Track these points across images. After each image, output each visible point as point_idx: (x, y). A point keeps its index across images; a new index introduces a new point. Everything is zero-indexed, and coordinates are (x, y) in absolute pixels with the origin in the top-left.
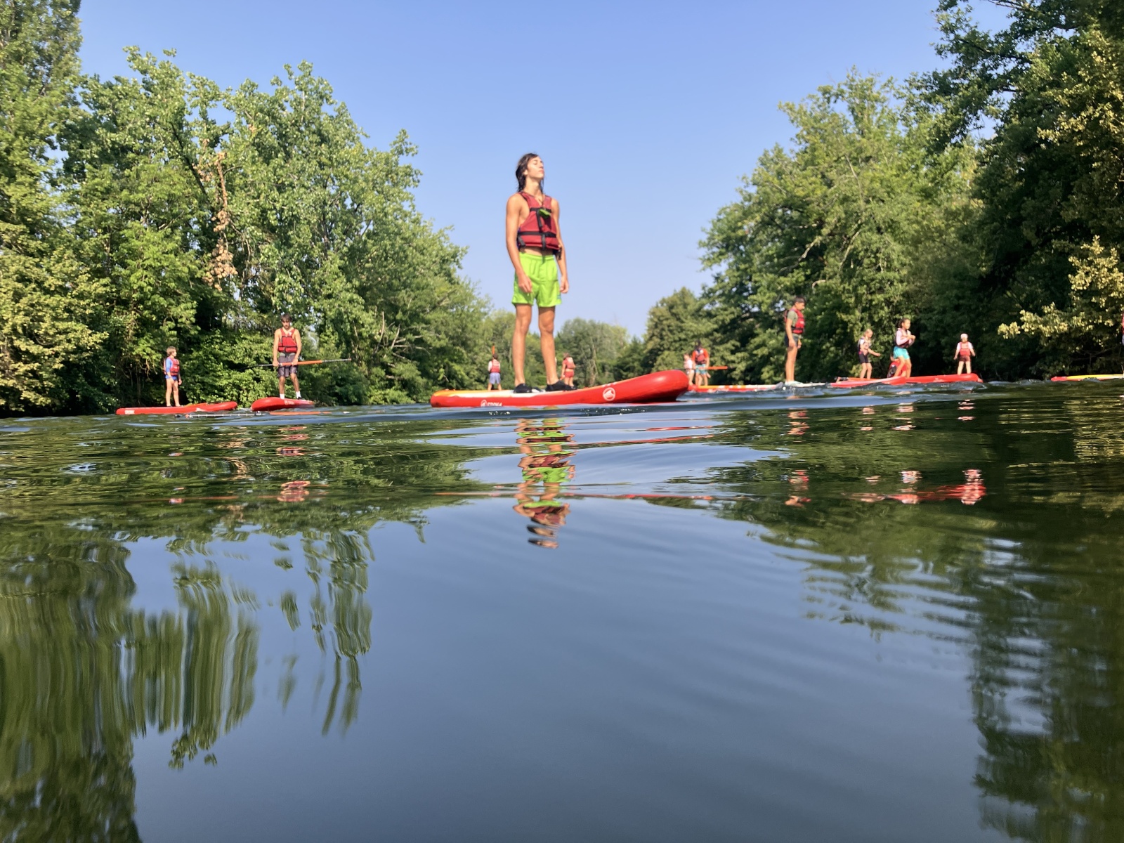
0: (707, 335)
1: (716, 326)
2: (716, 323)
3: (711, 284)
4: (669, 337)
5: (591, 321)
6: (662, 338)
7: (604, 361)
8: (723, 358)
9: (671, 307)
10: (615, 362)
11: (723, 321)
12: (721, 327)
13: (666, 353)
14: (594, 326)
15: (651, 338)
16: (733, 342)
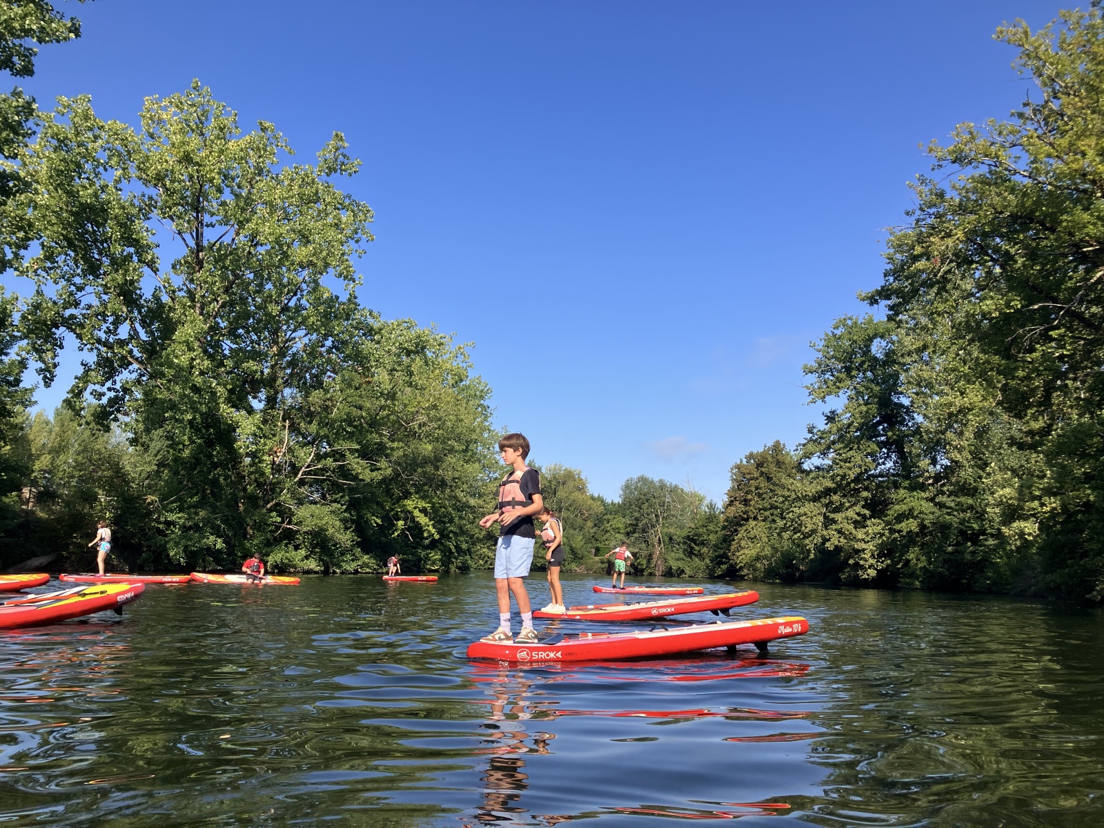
0: (815, 499)
1: (830, 484)
2: (833, 478)
3: (821, 425)
4: (755, 502)
5: (661, 481)
6: (746, 502)
7: (672, 530)
8: (840, 532)
9: (759, 465)
10: (685, 533)
11: (844, 477)
12: (839, 486)
13: (752, 523)
14: (662, 486)
15: (731, 503)
16: (857, 508)
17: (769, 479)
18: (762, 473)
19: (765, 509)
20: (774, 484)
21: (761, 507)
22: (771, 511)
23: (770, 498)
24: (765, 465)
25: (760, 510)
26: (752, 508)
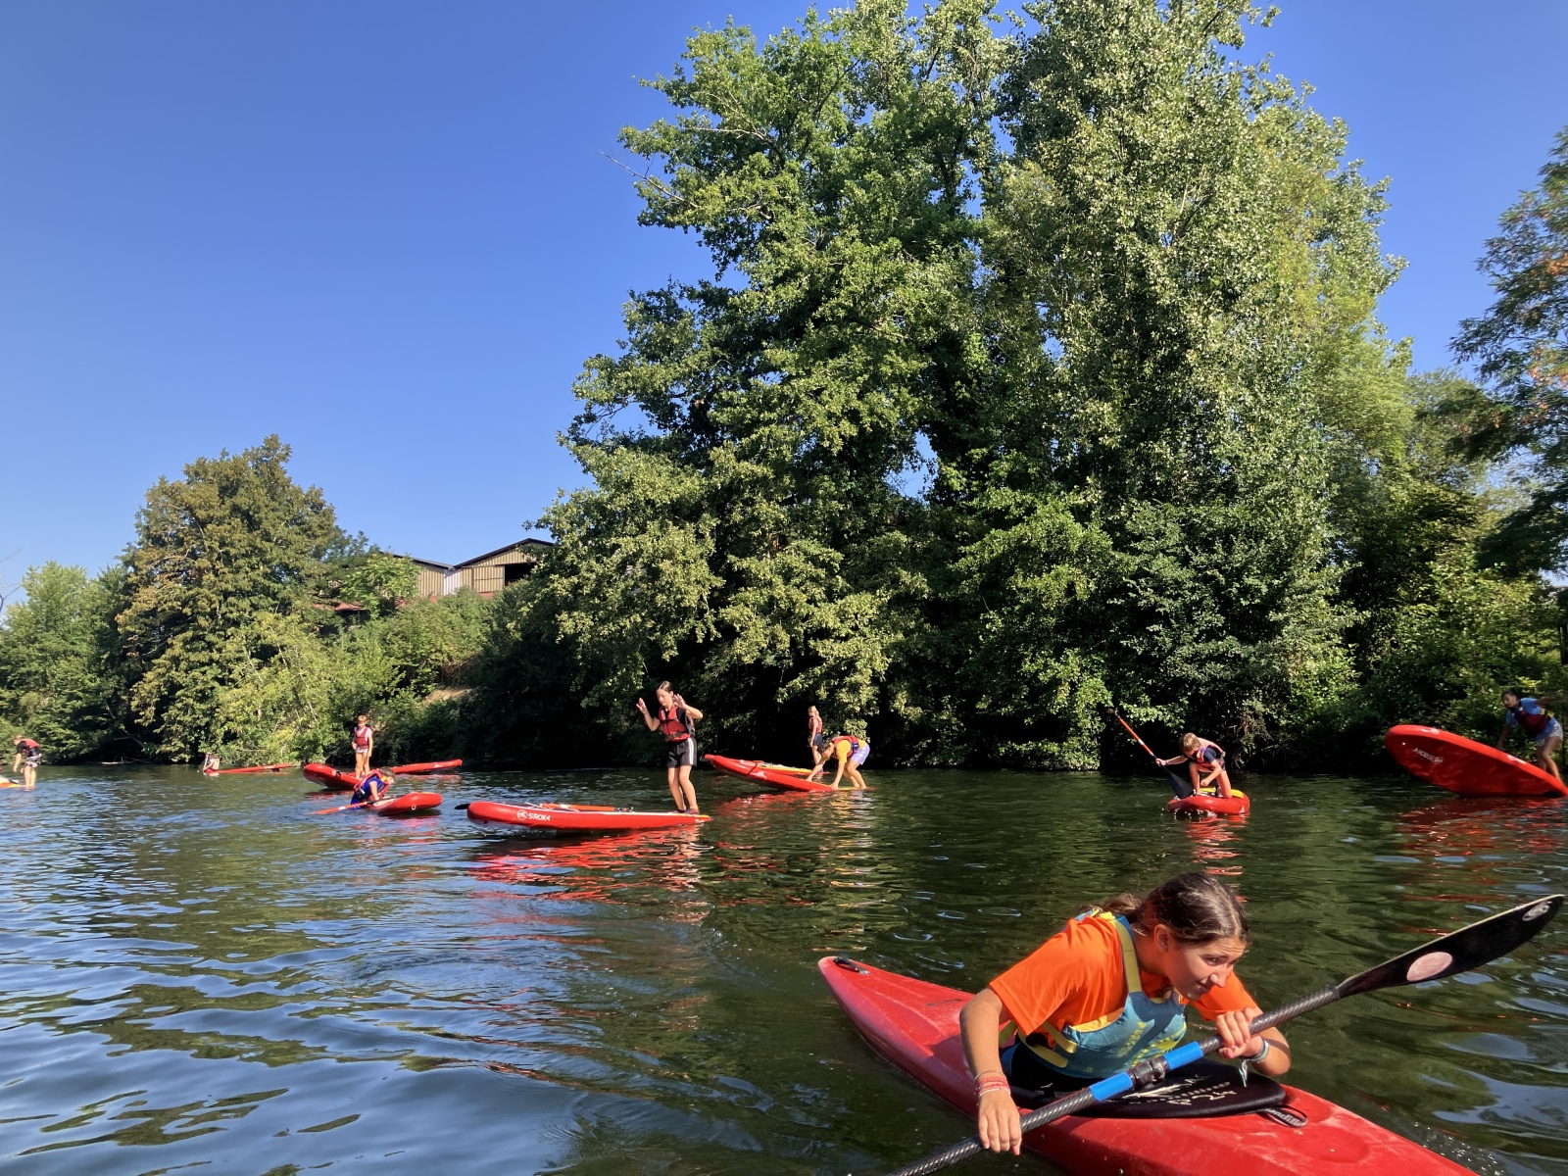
17: (252, 524)
18: (236, 509)
19: (242, 594)
20: (267, 537)
21: (231, 588)
22: (254, 600)
23: (253, 568)
24: (241, 491)
25: (226, 594)
26: (205, 591)
